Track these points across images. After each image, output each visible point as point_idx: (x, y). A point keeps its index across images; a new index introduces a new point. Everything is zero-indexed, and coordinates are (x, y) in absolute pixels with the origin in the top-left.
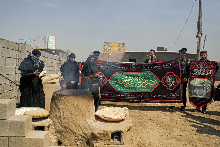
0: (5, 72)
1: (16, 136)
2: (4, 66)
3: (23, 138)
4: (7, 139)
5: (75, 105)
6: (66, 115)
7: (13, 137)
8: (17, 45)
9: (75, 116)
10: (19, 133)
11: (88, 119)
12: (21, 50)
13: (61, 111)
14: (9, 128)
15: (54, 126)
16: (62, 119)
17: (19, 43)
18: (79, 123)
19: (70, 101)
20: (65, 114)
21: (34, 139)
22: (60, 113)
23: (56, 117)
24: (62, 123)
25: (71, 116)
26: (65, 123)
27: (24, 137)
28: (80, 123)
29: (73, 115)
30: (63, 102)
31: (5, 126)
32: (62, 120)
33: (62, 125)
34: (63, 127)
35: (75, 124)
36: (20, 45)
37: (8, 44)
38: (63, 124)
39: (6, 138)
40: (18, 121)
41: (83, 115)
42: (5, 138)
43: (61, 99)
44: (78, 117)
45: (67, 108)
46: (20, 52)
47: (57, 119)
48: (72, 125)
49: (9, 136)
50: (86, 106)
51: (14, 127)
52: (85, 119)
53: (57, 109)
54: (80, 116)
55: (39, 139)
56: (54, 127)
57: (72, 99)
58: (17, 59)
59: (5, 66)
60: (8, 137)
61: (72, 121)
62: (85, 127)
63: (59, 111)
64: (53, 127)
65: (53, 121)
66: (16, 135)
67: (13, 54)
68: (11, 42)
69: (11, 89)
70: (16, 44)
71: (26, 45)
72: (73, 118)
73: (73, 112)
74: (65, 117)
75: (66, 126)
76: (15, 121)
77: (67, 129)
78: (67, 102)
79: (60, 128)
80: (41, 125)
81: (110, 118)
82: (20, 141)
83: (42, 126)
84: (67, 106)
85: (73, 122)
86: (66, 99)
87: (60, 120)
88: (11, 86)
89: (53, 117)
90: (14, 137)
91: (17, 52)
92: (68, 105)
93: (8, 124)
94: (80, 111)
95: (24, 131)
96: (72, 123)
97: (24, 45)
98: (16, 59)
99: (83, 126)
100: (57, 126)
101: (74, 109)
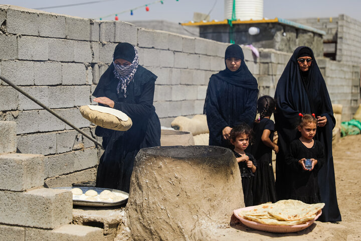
0: (61, 101)
1: (37, 226)
2: (57, 85)
3: (49, 231)
4: (22, 231)
5: (174, 179)
6: (153, 203)
7: (32, 228)
8: (96, 27)
9: (172, 207)
10: (43, 221)
11: (207, 219)
12: (106, 39)
13: (144, 192)
14: (26, 208)
15: (130, 229)
16: (145, 211)
17: (99, 21)
18: (180, 225)
19: (164, 170)
20: (151, 201)
21: (68, 235)
22: (141, 198)
23: (134, 207)
24: (145, 220)
25: (164, 205)
26: (149, 222)
27: (51, 229)
28: (183, 224)
29: (168, 203)
30: (150, 172)
31: (20, 203)
32: (145, 213)
33: (144, 226)
34: (146, 232)
35: (171, 225)
36: (103, 26)
37: (67, 26)
38: (145, 224)
39: (22, 229)
40: (40, 196)
41: (193, 207)
42: (19, 228)
43: (146, 165)
44: (178, 210)
45: (156, 185)
46: (103, 45)
47: (136, 210)
48: (165, 227)
49: (27, 225)
50: (203, 185)
51: (34, 207)
52: (195, 217)
53: (137, 188)
54: (184, 207)
55: (76, 236)
56: (129, 231)
57: (170, 166)
58: (96, 66)
59: (61, 85)
60: (25, 227)
61: (164, 217)
62: (192, 236)
63: (140, 192)
64: (128, 229)
65: (129, 216)
66: (38, 224)
67: (83, 53)
68: (77, 20)
69: (76, 147)
70: (92, 24)
71: (117, 25)
72: (168, 211)
73: (168, 196)
74: (151, 206)
75: (152, 228)
76: (37, 196)
77: (154, 237)
78: (158, 172)
79: (140, 233)
80: (96, 219)
81: (254, 221)
82: (44, 237)
83: (98, 221)
84: (157, 182)
85: (168, 221)
86: (156, 164)
87: (141, 213)
88: (78, 139)
89: (130, 207)
90: (34, 227)
91: (96, 46)
92: (159, 178)
93: (24, 202)
94: (185, 196)
95: (51, 217)
96: (165, 223)
97: (112, 25)
98: (93, 65)
99: (190, 233)
100: (135, 229)
101: (171, 189)
